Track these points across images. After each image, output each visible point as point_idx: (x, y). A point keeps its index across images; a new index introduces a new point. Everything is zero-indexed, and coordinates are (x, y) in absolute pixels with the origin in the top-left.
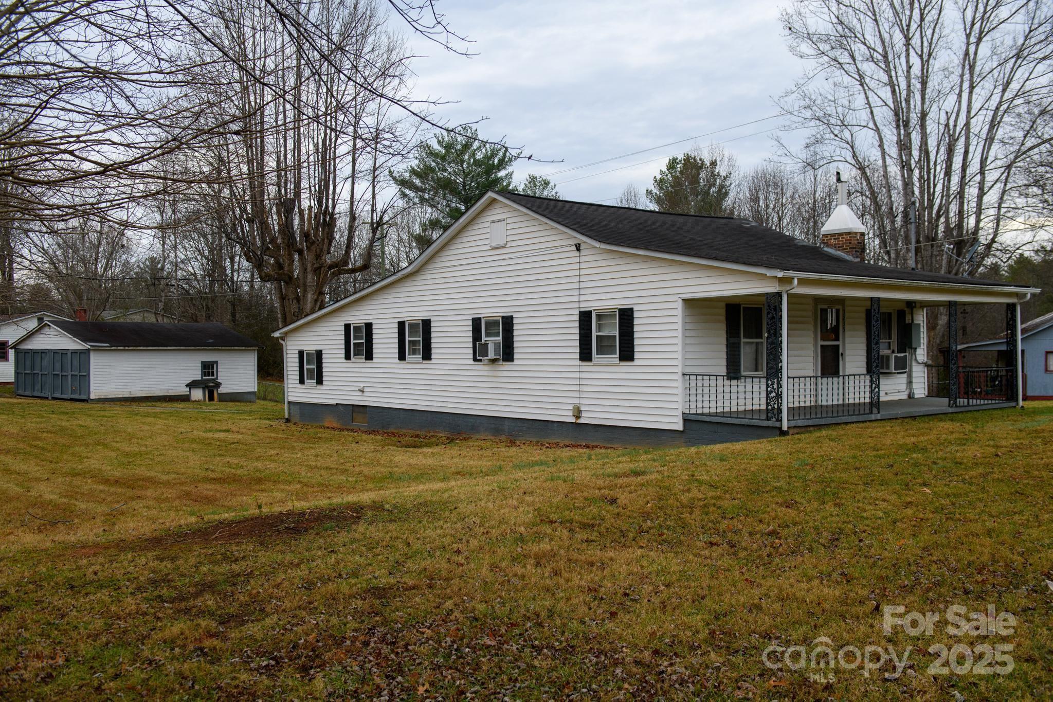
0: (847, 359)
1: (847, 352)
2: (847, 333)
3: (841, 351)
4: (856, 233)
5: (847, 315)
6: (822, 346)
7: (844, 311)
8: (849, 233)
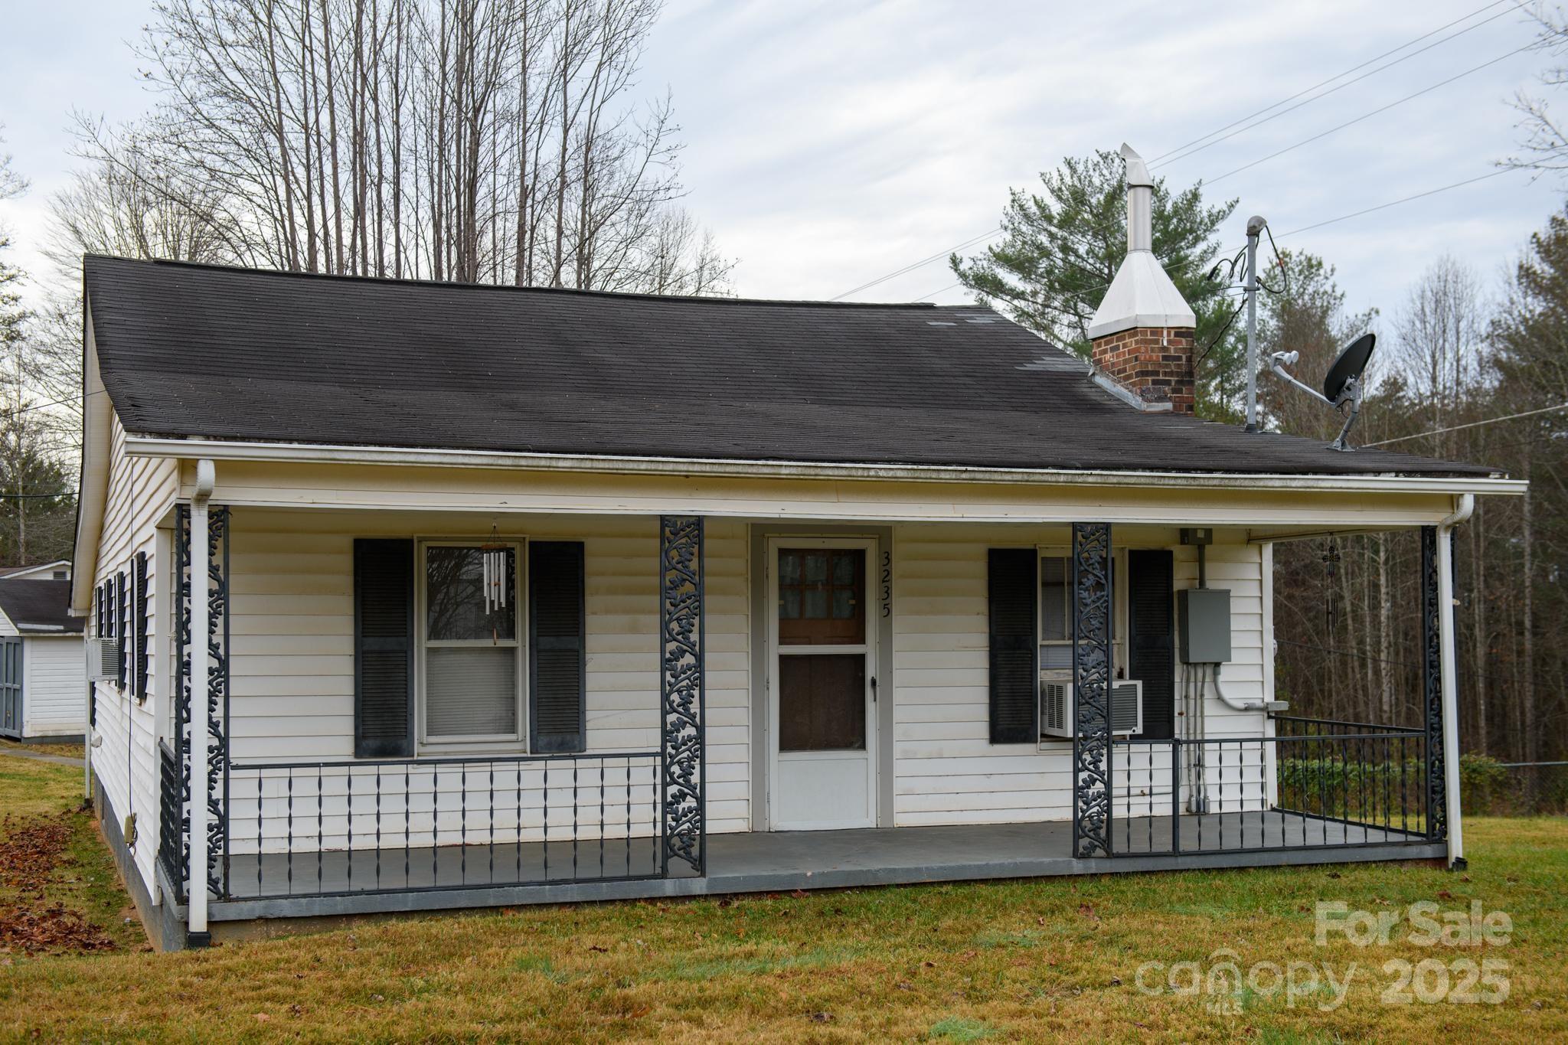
0: (898, 695)
1: (898, 677)
2: (898, 621)
3: (871, 671)
4: (1156, 331)
5: (898, 567)
6: (783, 659)
7: (887, 558)
8: (1133, 331)
